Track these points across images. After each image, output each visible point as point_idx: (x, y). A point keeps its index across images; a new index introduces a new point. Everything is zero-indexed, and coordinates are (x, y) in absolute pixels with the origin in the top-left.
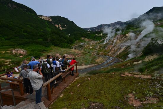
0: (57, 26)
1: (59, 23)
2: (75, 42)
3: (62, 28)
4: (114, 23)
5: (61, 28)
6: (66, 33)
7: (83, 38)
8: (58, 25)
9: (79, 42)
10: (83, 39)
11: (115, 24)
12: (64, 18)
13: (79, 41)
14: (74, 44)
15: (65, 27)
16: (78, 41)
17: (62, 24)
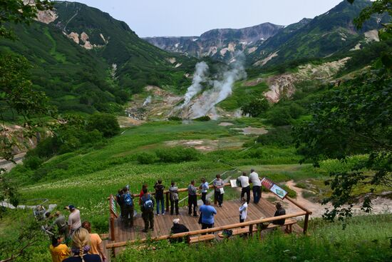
0: (75, 37)
1: (81, 27)
2: (132, 99)
3: (92, 43)
4: (253, 27)
5: (88, 46)
6: (104, 60)
7: (149, 88)
8: (80, 34)
9: (140, 98)
10: (151, 92)
11: (255, 30)
12: (97, 11)
13: (141, 95)
14: (129, 104)
15: (103, 43)
16: (138, 95)
17: (91, 30)
